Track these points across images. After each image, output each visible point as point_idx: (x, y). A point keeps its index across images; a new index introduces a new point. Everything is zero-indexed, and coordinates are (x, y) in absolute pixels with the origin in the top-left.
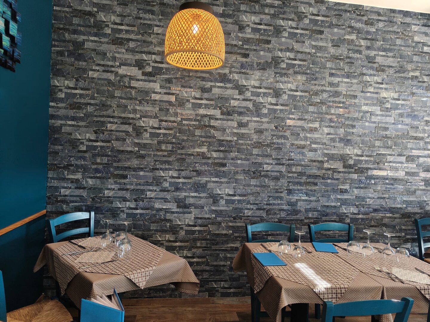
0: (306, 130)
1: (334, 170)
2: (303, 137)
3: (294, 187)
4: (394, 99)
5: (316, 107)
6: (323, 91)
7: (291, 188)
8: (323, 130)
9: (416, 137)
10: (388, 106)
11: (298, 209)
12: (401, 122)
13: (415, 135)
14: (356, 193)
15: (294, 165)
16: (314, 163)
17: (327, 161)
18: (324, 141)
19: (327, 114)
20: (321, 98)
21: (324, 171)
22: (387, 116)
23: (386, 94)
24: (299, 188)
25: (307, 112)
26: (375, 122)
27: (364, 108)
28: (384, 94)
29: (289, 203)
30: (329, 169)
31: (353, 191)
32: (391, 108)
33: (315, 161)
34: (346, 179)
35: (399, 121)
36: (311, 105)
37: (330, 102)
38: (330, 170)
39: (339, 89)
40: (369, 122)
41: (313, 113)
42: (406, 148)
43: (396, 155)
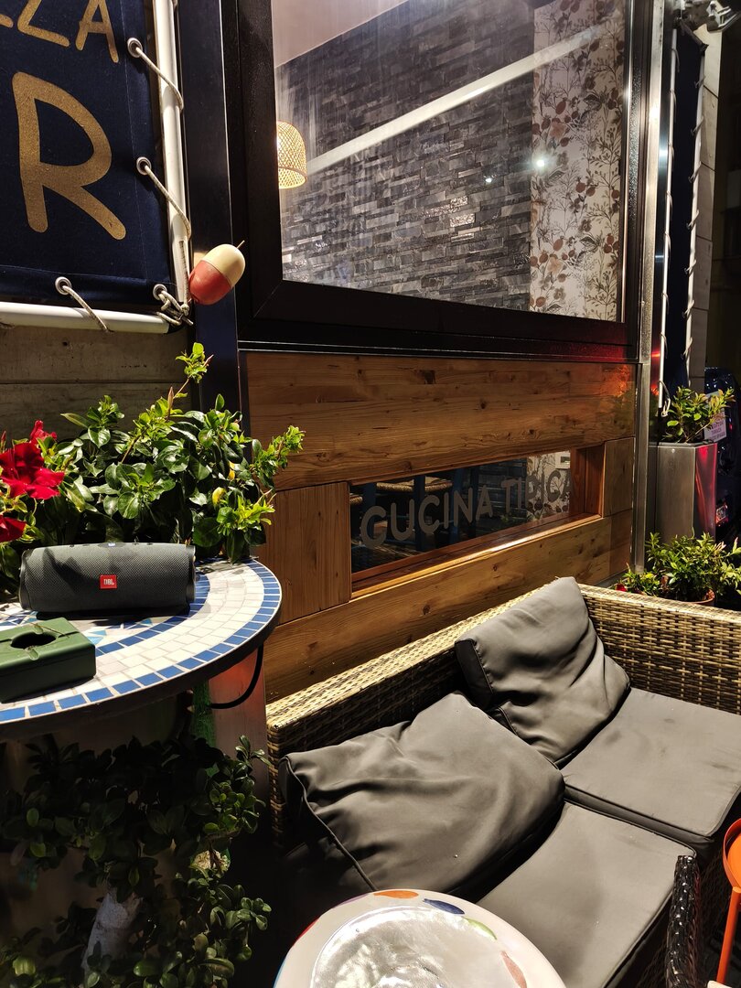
4: (396, 179)
9: (435, 237)
10: (388, 194)
12: (409, 217)
13: (432, 235)
22: (386, 214)
26: (372, 230)
27: (356, 210)
28: (381, 176)
32: (392, 197)
35: (406, 216)
40: (364, 232)
42: (420, 263)
43: (405, 279)
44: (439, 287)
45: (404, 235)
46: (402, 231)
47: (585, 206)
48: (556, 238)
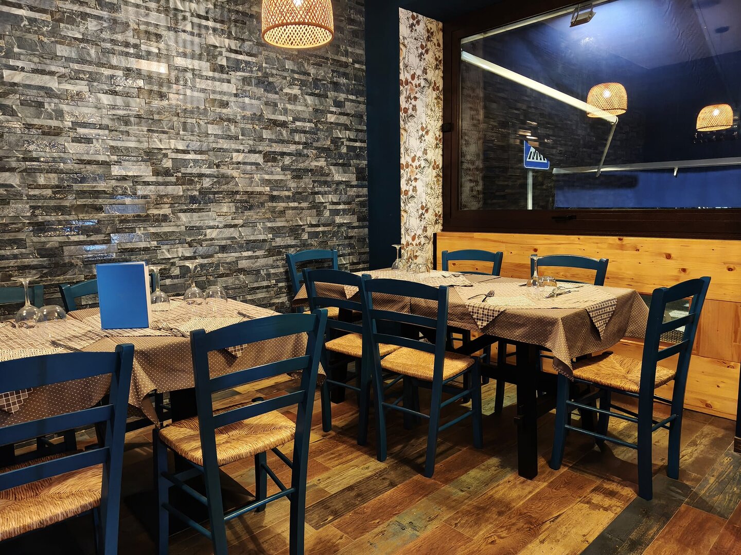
0: (58, 97)
1: (136, 180)
2: (53, 110)
3: (48, 218)
4: (232, 51)
5: (74, 49)
6: (84, 16)
7: (40, 219)
8: (98, 100)
9: (276, 120)
10: (223, 61)
11: (67, 261)
12: (248, 94)
13: (273, 117)
14: (184, 220)
15: (41, 171)
16: (88, 167)
17: (118, 163)
18: (106, 121)
19: (103, 65)
20: (82, 30)
21: (114, 183)
22: (222, 80)
23: (216, 39)
24: (61, 218)
25: (54, 57)
26: (202, 91)
27: (179, 62)
28: (213, 39)
29: (43, 251)
30: (124, 178)
31: (178, 218)
32: (228, 67)
33: (89, 162)
34: (161, 197)
35: (245, 91)
36: (61, 43)
37: (104, 40)
38: (126, 180)
39: (121, 16)
40: (191, 88)
41: (69, 59)
42: (261, 139)
43: (246, 150)
44: (281, 164)
45: (243, 108)
46: (241, 105)
47: (425, 140)
48: (413, 155)
